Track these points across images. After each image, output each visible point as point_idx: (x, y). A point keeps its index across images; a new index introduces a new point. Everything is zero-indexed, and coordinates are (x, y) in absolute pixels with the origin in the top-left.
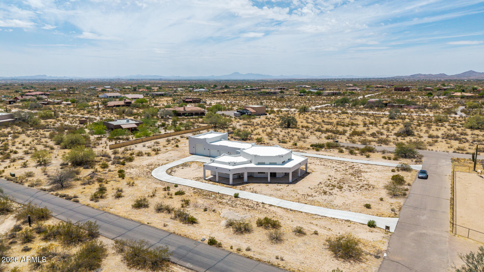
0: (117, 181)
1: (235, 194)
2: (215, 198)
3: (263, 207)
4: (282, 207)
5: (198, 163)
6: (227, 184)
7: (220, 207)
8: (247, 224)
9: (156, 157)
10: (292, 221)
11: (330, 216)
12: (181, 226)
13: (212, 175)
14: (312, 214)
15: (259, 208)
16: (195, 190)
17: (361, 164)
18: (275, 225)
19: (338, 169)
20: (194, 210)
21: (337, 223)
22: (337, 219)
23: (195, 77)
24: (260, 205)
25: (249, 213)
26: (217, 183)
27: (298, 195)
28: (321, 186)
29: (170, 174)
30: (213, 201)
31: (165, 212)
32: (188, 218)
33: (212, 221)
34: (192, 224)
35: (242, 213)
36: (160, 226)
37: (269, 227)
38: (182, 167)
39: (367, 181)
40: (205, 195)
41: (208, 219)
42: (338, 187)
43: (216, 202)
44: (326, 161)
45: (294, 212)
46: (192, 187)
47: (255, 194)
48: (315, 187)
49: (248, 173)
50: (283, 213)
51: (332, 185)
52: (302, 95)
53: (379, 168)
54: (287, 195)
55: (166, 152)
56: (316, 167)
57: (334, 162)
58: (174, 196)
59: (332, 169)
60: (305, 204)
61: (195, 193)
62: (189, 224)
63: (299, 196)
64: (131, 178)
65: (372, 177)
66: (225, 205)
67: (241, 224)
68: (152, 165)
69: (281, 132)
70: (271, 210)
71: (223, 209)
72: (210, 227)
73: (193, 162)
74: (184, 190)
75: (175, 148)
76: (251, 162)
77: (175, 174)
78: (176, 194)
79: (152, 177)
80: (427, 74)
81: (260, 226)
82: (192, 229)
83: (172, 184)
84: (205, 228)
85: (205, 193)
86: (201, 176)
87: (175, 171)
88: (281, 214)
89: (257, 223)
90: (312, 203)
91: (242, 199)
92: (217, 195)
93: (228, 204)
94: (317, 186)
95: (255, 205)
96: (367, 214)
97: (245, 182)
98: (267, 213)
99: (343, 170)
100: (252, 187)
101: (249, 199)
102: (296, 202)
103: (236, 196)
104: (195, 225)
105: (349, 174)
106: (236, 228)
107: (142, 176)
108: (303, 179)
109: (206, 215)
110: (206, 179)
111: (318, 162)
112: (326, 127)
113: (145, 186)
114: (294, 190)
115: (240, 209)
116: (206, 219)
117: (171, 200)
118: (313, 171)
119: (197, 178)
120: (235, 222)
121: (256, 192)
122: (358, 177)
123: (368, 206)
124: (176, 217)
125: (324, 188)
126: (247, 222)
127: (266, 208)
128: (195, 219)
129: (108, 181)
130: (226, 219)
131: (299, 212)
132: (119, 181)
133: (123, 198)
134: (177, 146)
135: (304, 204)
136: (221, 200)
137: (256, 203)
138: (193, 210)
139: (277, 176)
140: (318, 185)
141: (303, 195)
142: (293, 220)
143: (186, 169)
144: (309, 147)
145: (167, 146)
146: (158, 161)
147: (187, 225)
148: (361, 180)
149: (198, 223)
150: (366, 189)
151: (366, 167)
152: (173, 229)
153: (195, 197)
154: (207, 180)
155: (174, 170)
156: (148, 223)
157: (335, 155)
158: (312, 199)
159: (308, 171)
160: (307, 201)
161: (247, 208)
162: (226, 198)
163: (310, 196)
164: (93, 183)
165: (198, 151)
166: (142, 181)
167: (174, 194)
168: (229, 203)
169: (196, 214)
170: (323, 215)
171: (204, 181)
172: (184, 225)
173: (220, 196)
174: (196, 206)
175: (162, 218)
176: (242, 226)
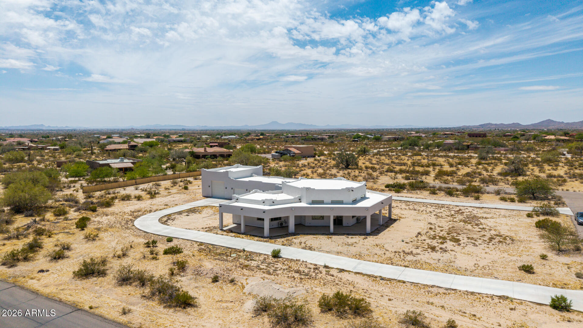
0: (71, 234)
1: (274, 251)
2: (236, 259)
3: (328, 273)
4: (364, 272)
5: (214, 208)
6: (259, 237)
7: (244, 275)
8: (301, 308)
9: (149, 202)
10: (390, 300)
11: (463, 289)
12: (160, 312)
13: (234, 223)
14: (424, 285)
15: (320, 275)
16: (203, 247)
17: (472, 208)
18: (358, 309)
19: (438, 214)
20: (193, 281)
21: (484, 303)
22: (479, 294)
23: (225, 127)
24: (320, 269)
25: (301, 285)
26: (241, 236)
27: (387, 253)
28: (420, 238)
29: (165, 223)
30: (232, 264)
31: (134, 284)
32: (178, 295)
33: (226, 302)
34: (184, 308)
35: (287, 285)
36: (114, 314)
37: (347, 313)
38: (187, 214)
39: (495, 230)
40: (220, 254)
41: (217, 298)
42: (450, 240)
43: (238, 265)
44: (416, 204)
45: (388, 282)
46: (197, 242)
47: (309, 251)
48: (412, 240)
49: (296, 217)
50: (367, 284)
51: (440, 237)
52: (357, 141)
53: (503, 212)
54: (367, 252)
55: (166, 196)
56: (403, 212)
57: (428, 206)
58: (161, 257)
59: (429, 214)
60: (405, 266)
61: (200, 251)
62: (178, 309)
63: (388, 255)
64: (96, 229)
65: (500, 225)
66: (255, 270)
67: (286, 307)
68: (139, 211)
69: (338, 172)
70: (344, 280)
71: (251, 278)
72: (221, 315)
73: (206, 207)
74: (183, 246)
75: (183, 190)
76: (300, 200)
77: (172, 223)
78: (166, 252)
79: (133, 227)
80: (498, 123)
81: (327, 311)
82: (181, 320)
83: (164, 237)
84: (209, 317)
85: (218, 251)
86: (216, 225)
87: (173, 220)
88: (365, 287)
89: (320, 305)
90: (418, 265)
91: (287, 259)
92: (241, 254)
93: (261, 269)
94: (416, 239)
95: (312, 270)
96: (535, 284)
97: (290, 234)
98: (337, 284)
99: (449, 216)
100: (303, 241)
101: (299, 260)
102: (387, 264)
103: (276, 255)
104: (189, 309)
105: (460, 221)
106: (277, 316)
107: (118, 225)
108: (388, 229)
109: (216, 289)
110: (224, 229)
111: (404, 206)
112: (398, 168)
113: (116, 240)
114: (377, 245)
115: (282, 277)
116: (215, 297)
117: (154, 262)
118: (400, 217)
119: (209, 228)
120: (273, 303)
121: (310, 249)
122: (477, 225)
123: (528, 269)
124: (153, 294)
125: (429, 241)
126: (299, 304)
127: (333, 276)
128: (191, 298)
129: (52, 234)
130: (255, 297)
131: (399, 281)
132: (74, 234)
133: (65, 260)
134: (186, 188)
135: (404, 268)
136: (247, 263)
137: (312, 267)
138: (191, 279)
139: (345, 223)
140: (417, 237)
141: (395, 252)
142: (390, 298)
143: (193, 216)
144: (384, 188)
145: (172, 188)
146: (151, 206)
147: (172, 310)
148: (483, 228)
149: (196, 306)
150: (500, 242)
151: (481, 211)
152: (139, 321)
153: (199, 258)
154: (225, 231)
155: (173, 217)
156: (91, 308)
157: (426, 198)
158: (415, 259)
159: (392, 218)
160: (407, 263)
161: (297, 275)
162: (257, 258)
163: (409, 254)
164: (25, 237)
165: (216, 193)
166: (113, 233)
167: (162, 253)
168: (262, 267)
169: (196, 287)
170: (448, 287)
171: (219, 232)
172: (165, 310)
173: (247, 256)
174: (198, 273)
175: (124, 297)
176: (289, 311)
